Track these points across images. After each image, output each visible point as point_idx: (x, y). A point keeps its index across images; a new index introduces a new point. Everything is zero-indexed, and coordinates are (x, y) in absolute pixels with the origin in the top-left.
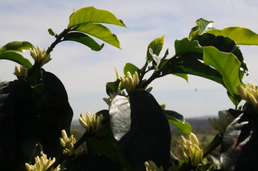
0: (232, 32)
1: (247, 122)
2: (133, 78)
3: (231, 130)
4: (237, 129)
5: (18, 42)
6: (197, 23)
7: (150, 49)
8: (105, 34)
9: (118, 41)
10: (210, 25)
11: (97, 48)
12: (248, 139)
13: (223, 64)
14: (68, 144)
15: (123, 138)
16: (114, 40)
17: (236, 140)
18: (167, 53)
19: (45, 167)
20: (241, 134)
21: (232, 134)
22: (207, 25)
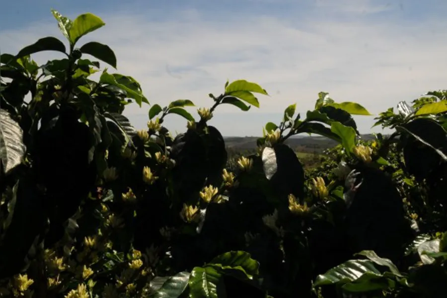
0: (347, 106)
1: (359, 173)
2: (276, 133)
3: (350, 178)
4: (354, 177)
5: (182, 100)
6: (320, 96)
7: (287, 114)
8: (250, 98)
9: (258, 103)
10: (327, 96)
11: (245, 108)
12: (359, 185)
13: (344, 133)
14: (228, 179)
15: (272, 178)
16: (255, 102)
17: (352, 185)
18: (299, 117)
19: (213, 194)
20: (356, 181)
21: (350, 181)
22: (325, 96)
